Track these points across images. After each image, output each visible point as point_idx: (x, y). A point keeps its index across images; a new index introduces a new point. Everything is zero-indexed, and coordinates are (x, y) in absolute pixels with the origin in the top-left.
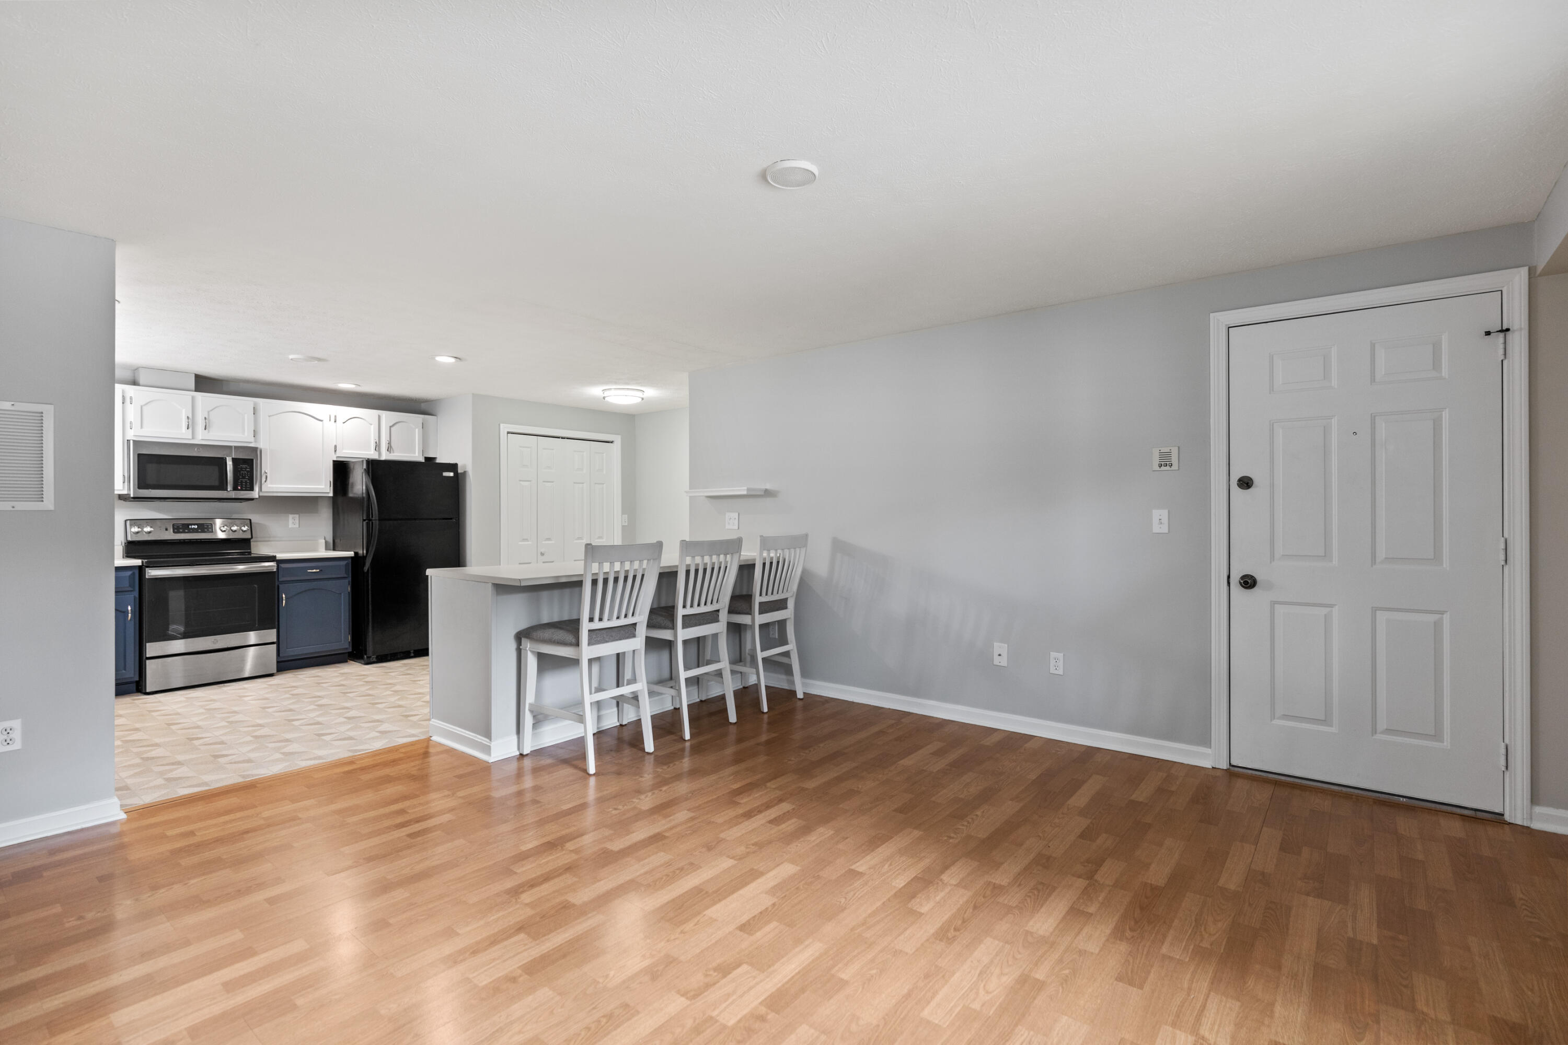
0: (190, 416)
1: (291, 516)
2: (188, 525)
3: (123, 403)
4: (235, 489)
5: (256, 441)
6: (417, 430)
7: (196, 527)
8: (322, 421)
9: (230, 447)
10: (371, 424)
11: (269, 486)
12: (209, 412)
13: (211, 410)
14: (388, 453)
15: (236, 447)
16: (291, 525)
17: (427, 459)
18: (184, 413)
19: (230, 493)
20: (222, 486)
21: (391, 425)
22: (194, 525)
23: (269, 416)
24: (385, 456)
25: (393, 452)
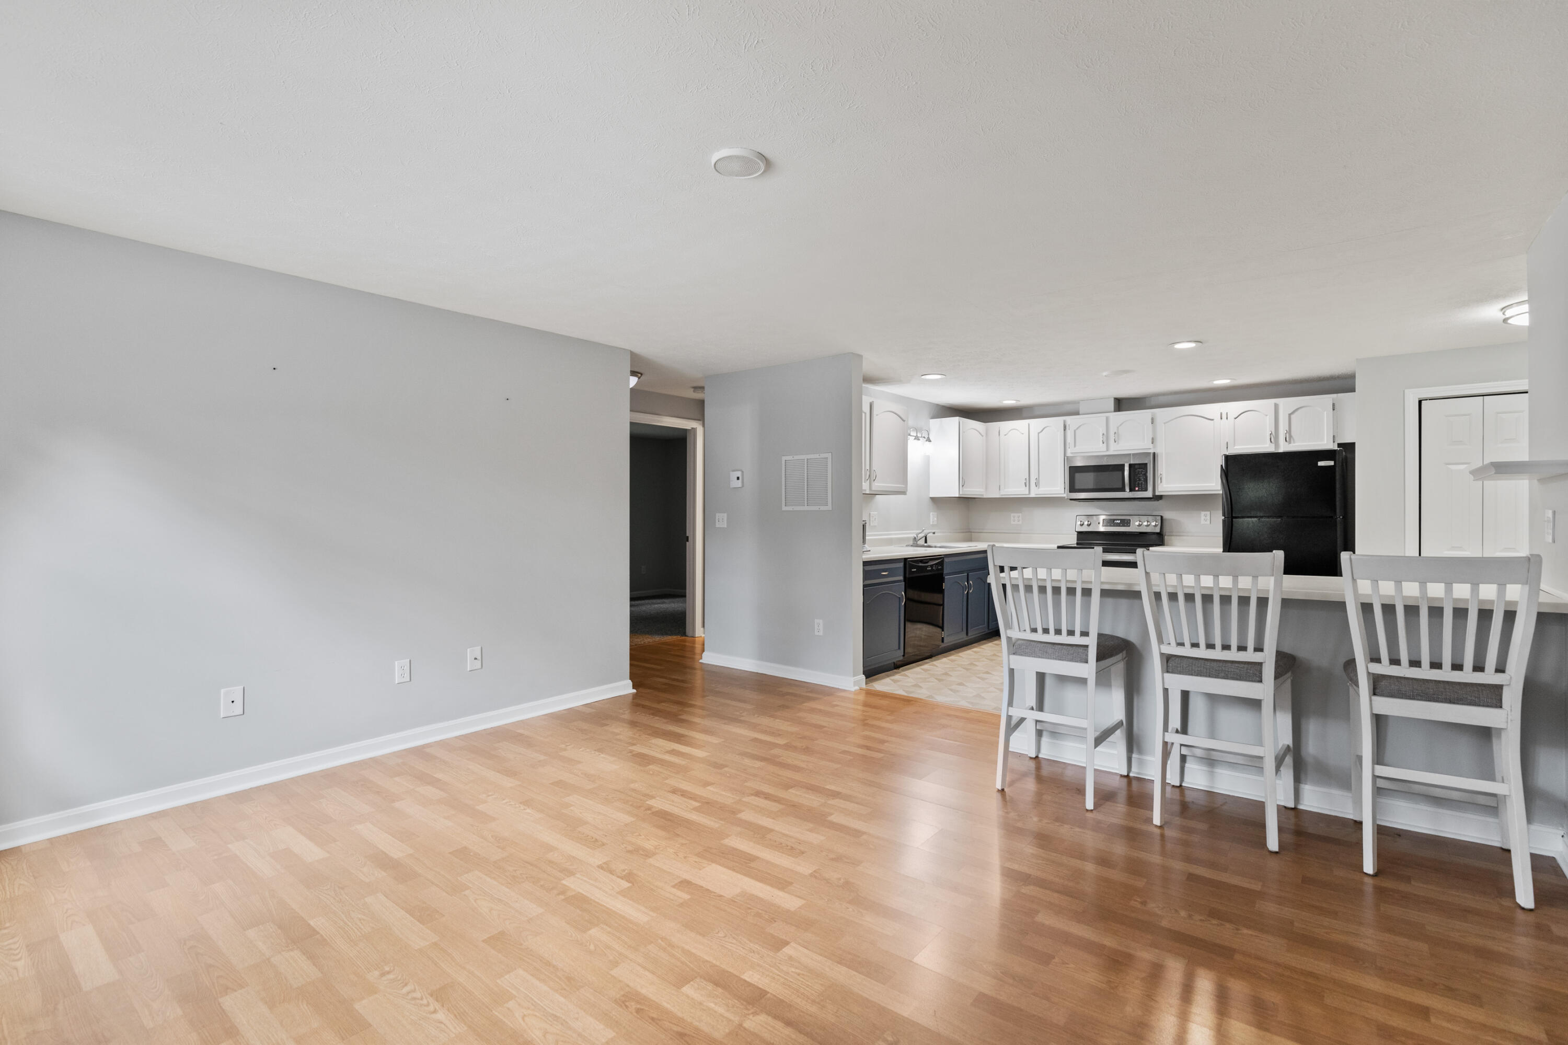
0: (1105, 433)
1: (1203, 513)
2: (1114, 520)
3: (1065, 430)
4: (1131, 490)
5: (1154, 447)
6: (1325, 413)
7: (1119, 521)
8: (1213, 420)
9: (1130, 454)
10: (1267, 415)
11: (1165, 486)
12: (1118, 428)
13: (1121, 425)
14: (1287, 443)
15: (1134, 454)
16: (1203, 522)
17: (1339, 445)
18: (1102, 430)
19: (1127, 494)
20: (1122, 489)
21: (1290, 413)
22: (1118, 520)
23: (1165, 423)
24: (1283, 448)
25: (1294, 442)
